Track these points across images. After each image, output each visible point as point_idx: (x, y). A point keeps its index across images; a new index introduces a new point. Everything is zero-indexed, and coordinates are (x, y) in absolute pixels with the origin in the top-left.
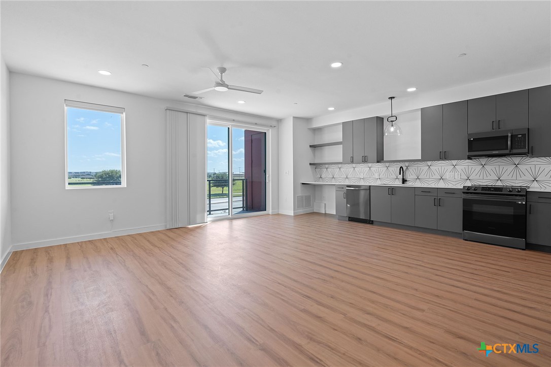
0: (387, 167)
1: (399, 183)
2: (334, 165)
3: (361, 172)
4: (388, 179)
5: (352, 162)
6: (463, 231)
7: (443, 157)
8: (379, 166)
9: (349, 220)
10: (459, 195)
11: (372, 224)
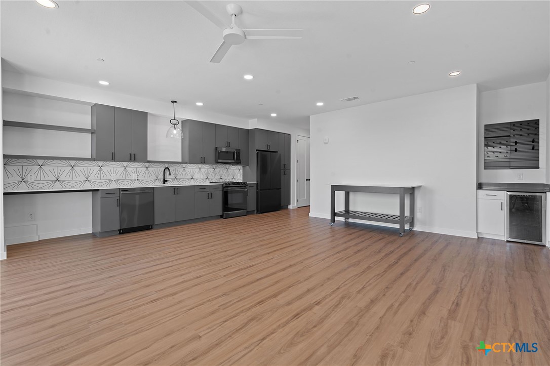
0: (147, 168)
1: (159, 184)
2: (59, 161)
3: (112, 172)
4: (147, 180)
5: (113, 159)
6: (223, 214)
7: (203, 161)
8: (137, 166)
9: (120, 233)
10: (221, 189)
11: (151, 229)
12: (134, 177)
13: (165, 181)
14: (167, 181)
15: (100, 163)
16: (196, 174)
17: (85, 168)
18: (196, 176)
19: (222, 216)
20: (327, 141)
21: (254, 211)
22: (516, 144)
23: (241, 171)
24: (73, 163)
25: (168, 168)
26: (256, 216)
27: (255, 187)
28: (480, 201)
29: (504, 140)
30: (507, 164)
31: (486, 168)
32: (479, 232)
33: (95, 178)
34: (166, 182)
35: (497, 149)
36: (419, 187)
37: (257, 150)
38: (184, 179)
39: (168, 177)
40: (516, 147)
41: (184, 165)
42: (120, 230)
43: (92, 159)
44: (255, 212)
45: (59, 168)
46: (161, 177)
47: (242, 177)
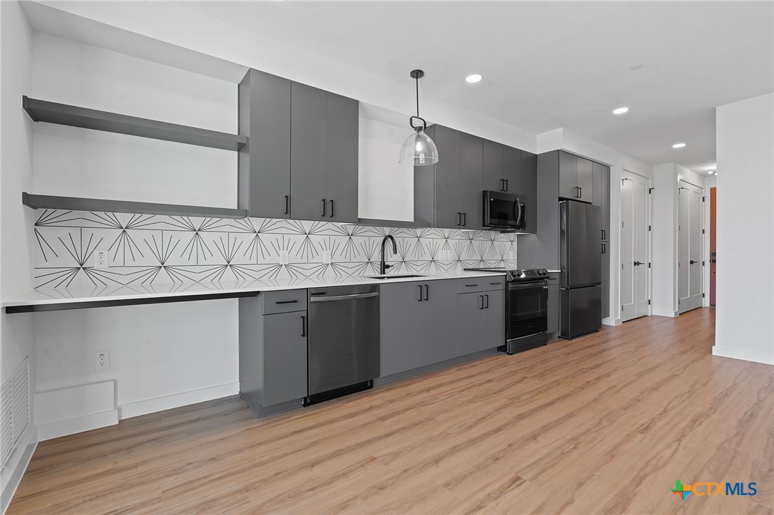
0: (350, 236)
3: (281, 248)
4: (351, 265)
5: (288, 213)
6: (506, 342)
7: (461, 222)
8: (330, 232)
9: (306, 405)
10: (502, 287)
11: (371, 387)
12: (325, 257)
13: (384, 267)
14: (388, 267)
15: (257, 223)
16: (440, 251)
17: (225, 236)
18: (441, 255)
19: (502, 349)
23: (515, 244)
24: (197, 221)
25: (392, 238)
33: (246, 260)
34: (387, 270)
38: (420, 263)
39: (391, 259)
41: (419, 231)
42: (305, 399)
43: (239, 213)
45: (167, 235)
46: (376, 257)
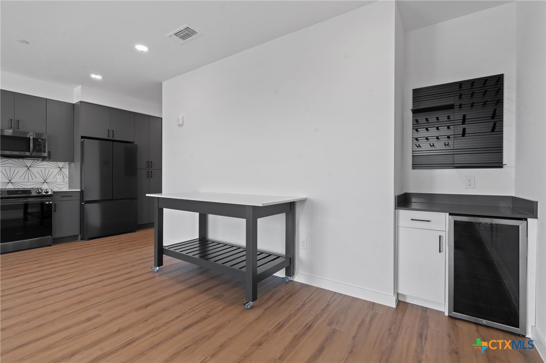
20: (181, 122)
21: (77, 236)
22: (463, 123)
26: (79, 243)
27: (78, 197)
28: (402, 231)
29: (443, 116)
30: (449, 160)
31: (415, 166)
32: (400, 292)
35: (433, 132)
36: (303, 201)
37: (82, 137)
40: (464, 126)
44: (79, 237)
47: (67, 180)
